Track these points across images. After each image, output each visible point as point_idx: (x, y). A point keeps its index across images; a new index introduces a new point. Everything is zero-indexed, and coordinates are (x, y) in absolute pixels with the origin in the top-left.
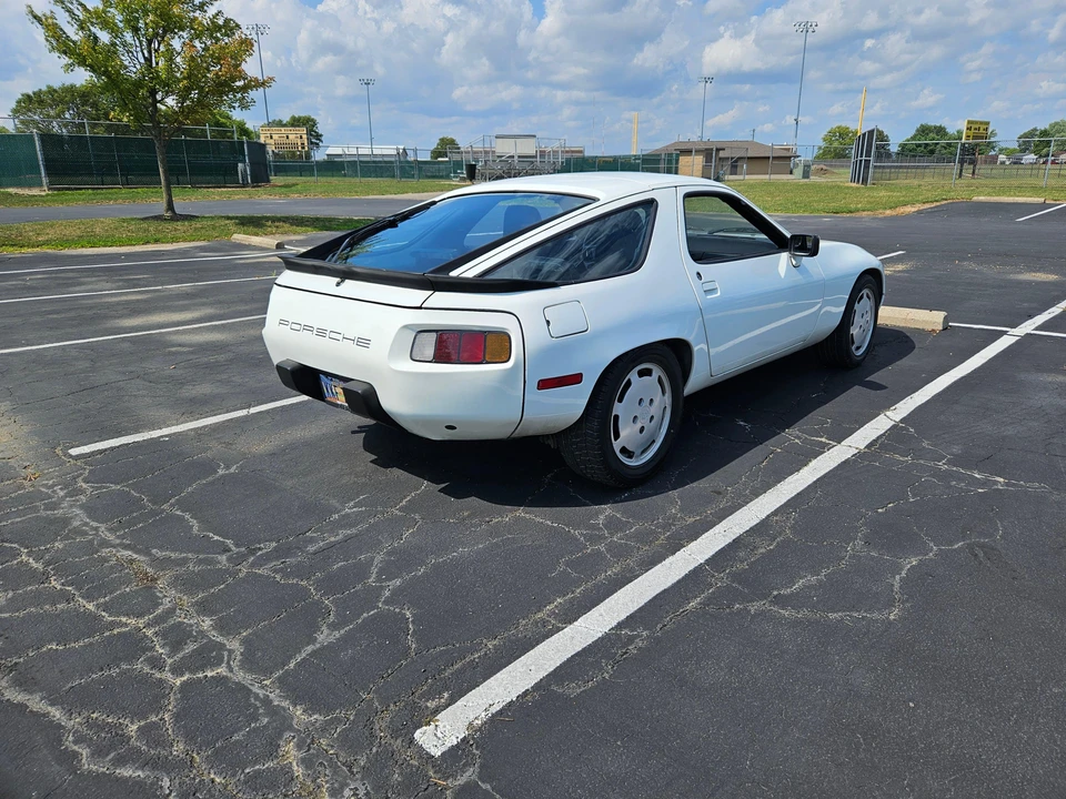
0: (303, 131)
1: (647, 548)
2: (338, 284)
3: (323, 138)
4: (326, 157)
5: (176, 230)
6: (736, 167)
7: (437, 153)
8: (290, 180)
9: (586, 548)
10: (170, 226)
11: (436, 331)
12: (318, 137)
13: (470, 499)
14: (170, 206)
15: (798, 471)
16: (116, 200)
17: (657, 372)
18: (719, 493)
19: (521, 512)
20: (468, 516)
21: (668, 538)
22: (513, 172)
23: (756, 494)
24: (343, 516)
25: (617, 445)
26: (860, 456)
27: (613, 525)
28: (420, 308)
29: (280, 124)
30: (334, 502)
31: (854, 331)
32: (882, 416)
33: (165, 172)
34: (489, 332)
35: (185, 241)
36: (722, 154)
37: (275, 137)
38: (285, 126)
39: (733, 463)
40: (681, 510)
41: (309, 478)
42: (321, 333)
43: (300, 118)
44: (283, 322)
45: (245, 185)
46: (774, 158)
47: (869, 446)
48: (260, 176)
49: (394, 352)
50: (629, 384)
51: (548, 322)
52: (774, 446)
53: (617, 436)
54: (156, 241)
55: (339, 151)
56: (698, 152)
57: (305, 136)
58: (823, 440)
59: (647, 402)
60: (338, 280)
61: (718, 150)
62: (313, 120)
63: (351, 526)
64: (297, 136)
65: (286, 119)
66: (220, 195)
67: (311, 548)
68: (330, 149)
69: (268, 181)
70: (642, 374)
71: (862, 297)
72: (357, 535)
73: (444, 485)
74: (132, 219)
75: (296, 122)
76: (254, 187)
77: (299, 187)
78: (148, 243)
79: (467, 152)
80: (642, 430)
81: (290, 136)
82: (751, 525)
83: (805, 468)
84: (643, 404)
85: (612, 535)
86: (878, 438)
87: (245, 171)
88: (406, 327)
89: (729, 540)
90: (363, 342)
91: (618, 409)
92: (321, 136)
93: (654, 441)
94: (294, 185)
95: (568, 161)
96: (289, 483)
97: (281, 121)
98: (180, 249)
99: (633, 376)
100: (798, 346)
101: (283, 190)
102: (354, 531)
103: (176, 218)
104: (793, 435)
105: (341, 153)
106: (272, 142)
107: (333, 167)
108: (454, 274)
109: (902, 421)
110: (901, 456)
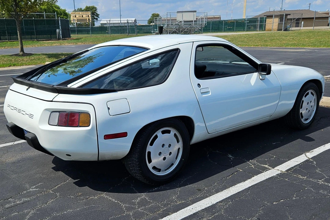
0: (89, 13)
1: (152, 215)
2: (27, 89)
3: (99, 16)
4: (100, 25)
5: (23, 60)
6: (298, 23)
7: (150, 21)
8: (80, 36)
9: (124, 213)
10: (20, 58)
11: (59, 112)
12: (98, 15)
13: (85, 187)
14: (22, 50)
15: (244, 181)
16: (5, 47)
17: (173, 131)
18: (200, 190)
19: (104, 195)
20: (81, 195)
21: (164, 211)
22: (181, 29)
23: (217, 191)
24: (28, 192)
25: (150, 166)
26: (281, 175)
27: (143, 203)
28: (52, 101)
29: (81, 10)
30: (27, 186)
31: (303, 111)
32: (303, 155)
33: (20, 34)
34: (81, 113)
35: (26, 65)
36: (289, 17)
37: (77, 16)
38: (83, 11)
39: (215, 176)
40: (177, 198)
41: (23, 174)
42: (19, 111)
43: (89, 7)
44: (9, 106)
45: (59, 39)
46: (316, 18)
47: (287, 171)
48: (66, 35)
49: (41, 121)
50: (156, 137)
51: (109, 108)
52: (239, 168)
53: (150, 161)
54: (14, 65)
55: (105, 22)
56: (276, 16)
57: (90, 16)
58: (266, 166)
59: (166, 146)
60: (27, 87)
61: (287, 15)
62: (95, 7)
63: (29, 196)
64: (87, 16)
65: (83, 8)
66: (48, 44)
67: (7, 206)
68: (102, 21)
69: (70, 37)
70: (163, 132)
71: (308, 94)
72: (29, 201)
73: (77, 180)
74: (7, 56)
75: (88, 9)
76: (63, 40)
77: (83, 39)
78: (10, 66)
79: (165, 20)
80: (164, 159)
81: (84, 16)
82: (206, 207)
83: (249, 180)
84: (165, 147)
85: (139, 207)
86: (295, 166)
87: (59, 33)
88: (46, 110)
89: (192, 213)
90: (31, 116)
91: (149, 148)
92: (99, 15)
93: (172, 164)
94: (81, 39)
95: (208, 23)
96: (14, 176)
97: (81, 9)
98: (22, 69)
99: (159, 133)
100: (267, 119)
101: (75, 41)
102: (29, 199)
103: (25, 55)
104: (252, 163)
105: (106, 23)
106: (76, 19)
107: (103, 29)
108: (69, 86)
109: (312, 158)
110: (302, 176)
